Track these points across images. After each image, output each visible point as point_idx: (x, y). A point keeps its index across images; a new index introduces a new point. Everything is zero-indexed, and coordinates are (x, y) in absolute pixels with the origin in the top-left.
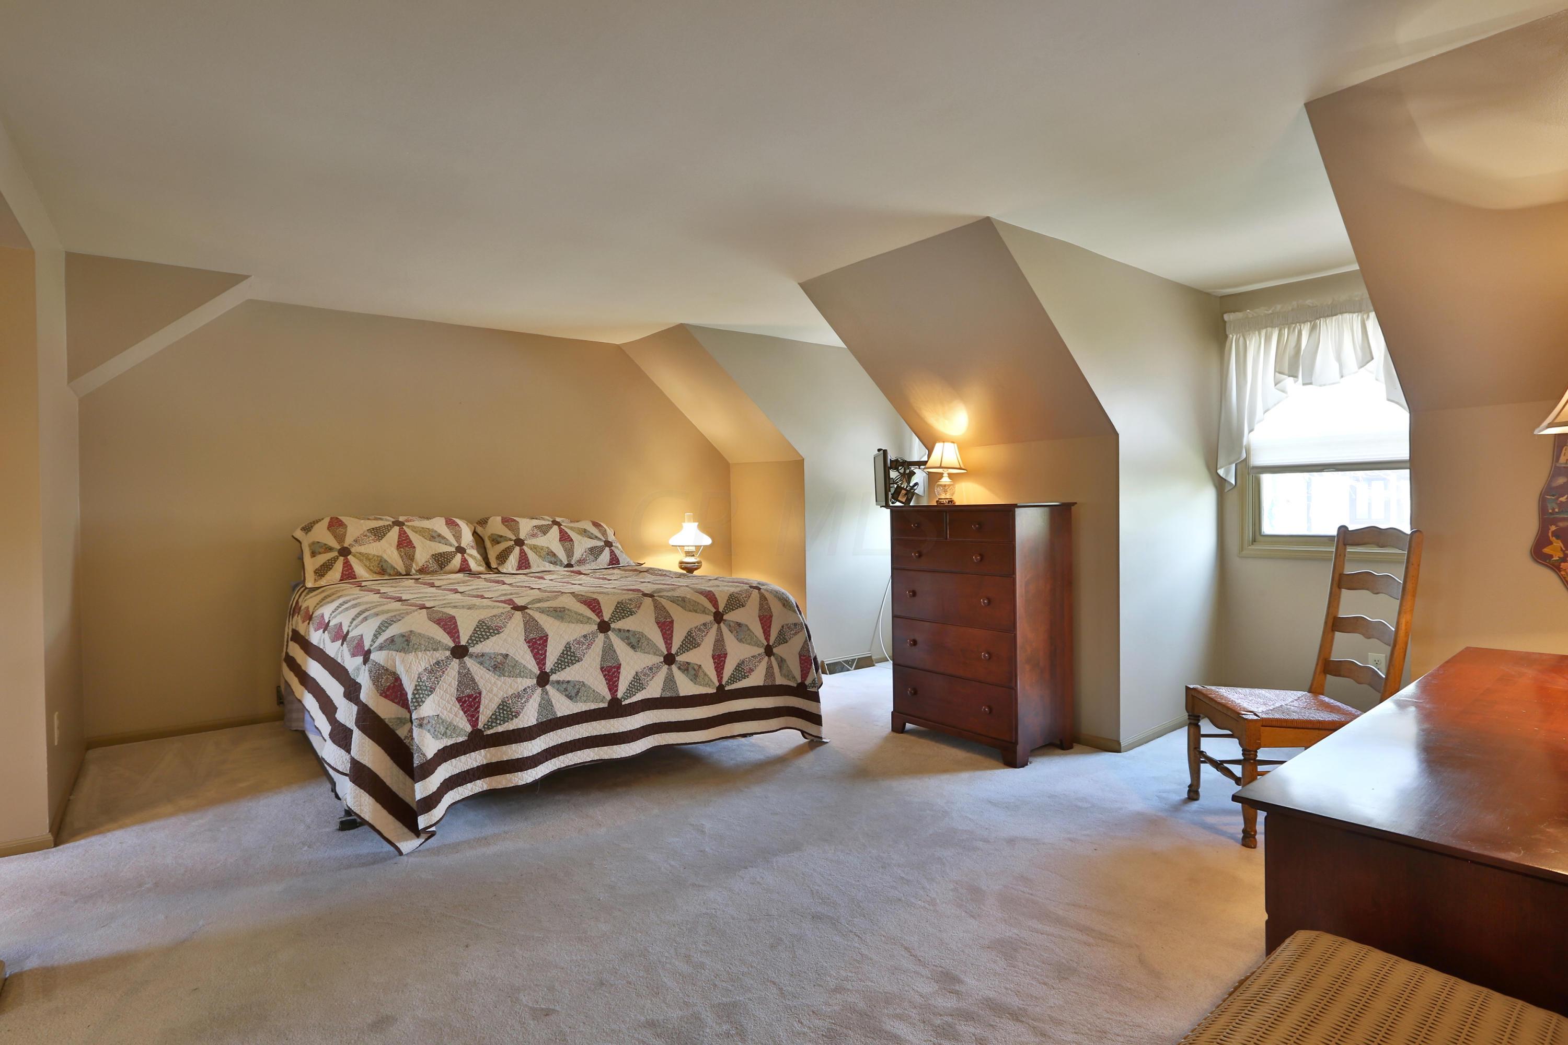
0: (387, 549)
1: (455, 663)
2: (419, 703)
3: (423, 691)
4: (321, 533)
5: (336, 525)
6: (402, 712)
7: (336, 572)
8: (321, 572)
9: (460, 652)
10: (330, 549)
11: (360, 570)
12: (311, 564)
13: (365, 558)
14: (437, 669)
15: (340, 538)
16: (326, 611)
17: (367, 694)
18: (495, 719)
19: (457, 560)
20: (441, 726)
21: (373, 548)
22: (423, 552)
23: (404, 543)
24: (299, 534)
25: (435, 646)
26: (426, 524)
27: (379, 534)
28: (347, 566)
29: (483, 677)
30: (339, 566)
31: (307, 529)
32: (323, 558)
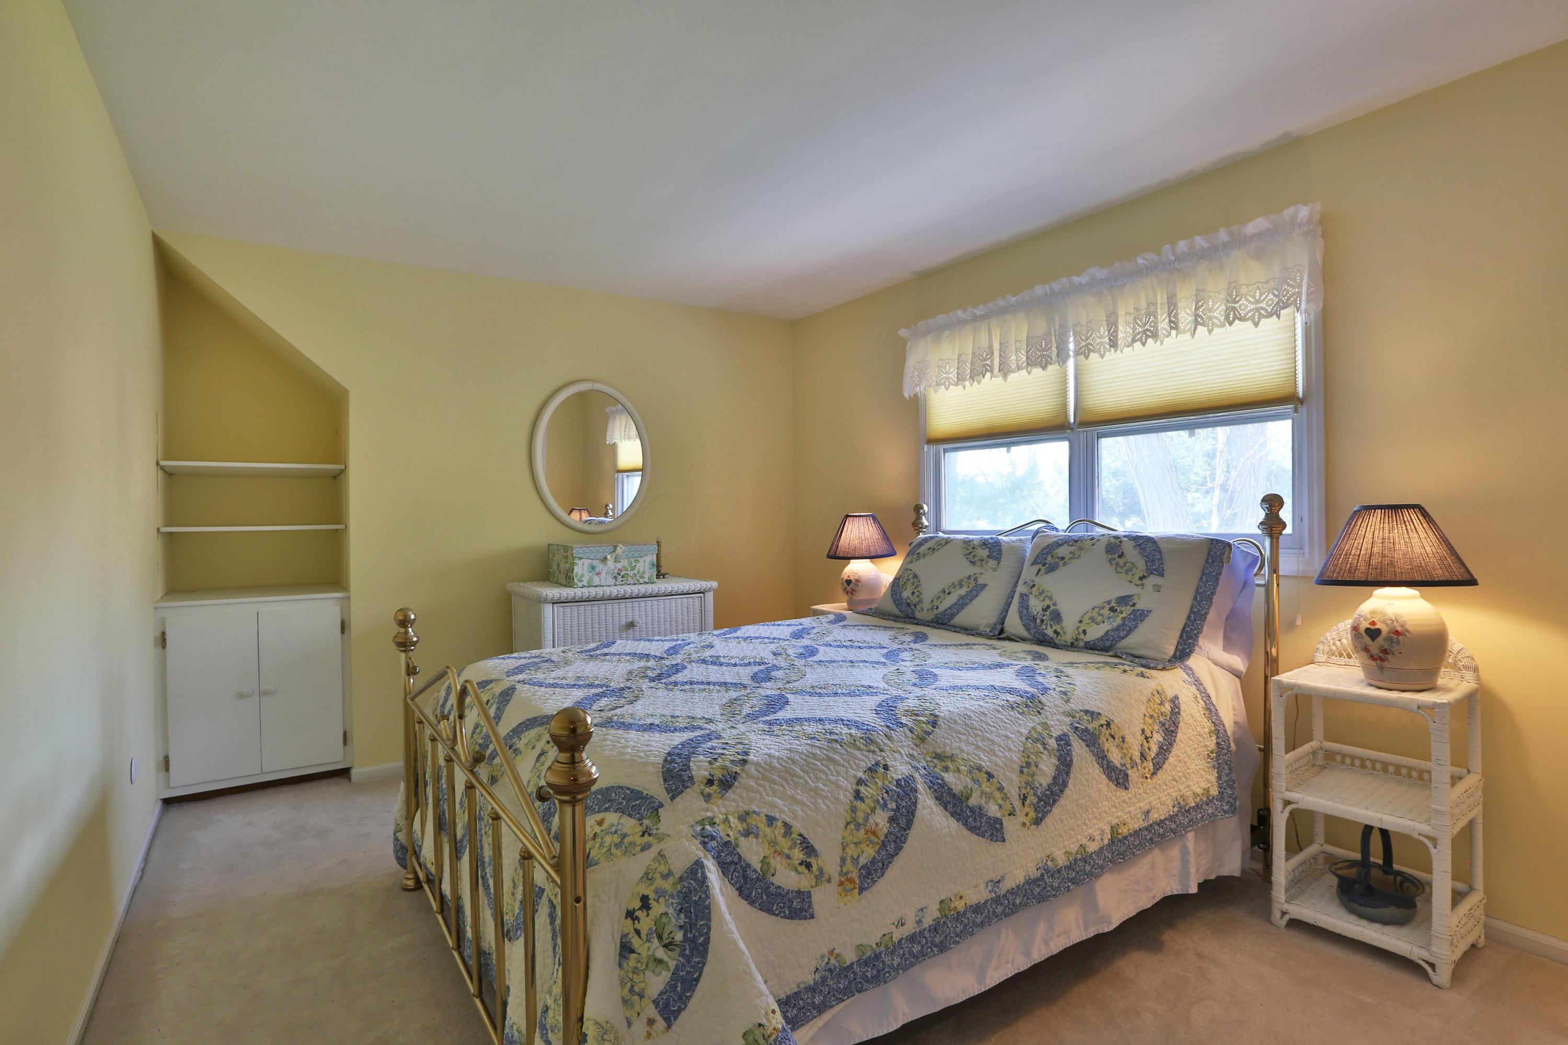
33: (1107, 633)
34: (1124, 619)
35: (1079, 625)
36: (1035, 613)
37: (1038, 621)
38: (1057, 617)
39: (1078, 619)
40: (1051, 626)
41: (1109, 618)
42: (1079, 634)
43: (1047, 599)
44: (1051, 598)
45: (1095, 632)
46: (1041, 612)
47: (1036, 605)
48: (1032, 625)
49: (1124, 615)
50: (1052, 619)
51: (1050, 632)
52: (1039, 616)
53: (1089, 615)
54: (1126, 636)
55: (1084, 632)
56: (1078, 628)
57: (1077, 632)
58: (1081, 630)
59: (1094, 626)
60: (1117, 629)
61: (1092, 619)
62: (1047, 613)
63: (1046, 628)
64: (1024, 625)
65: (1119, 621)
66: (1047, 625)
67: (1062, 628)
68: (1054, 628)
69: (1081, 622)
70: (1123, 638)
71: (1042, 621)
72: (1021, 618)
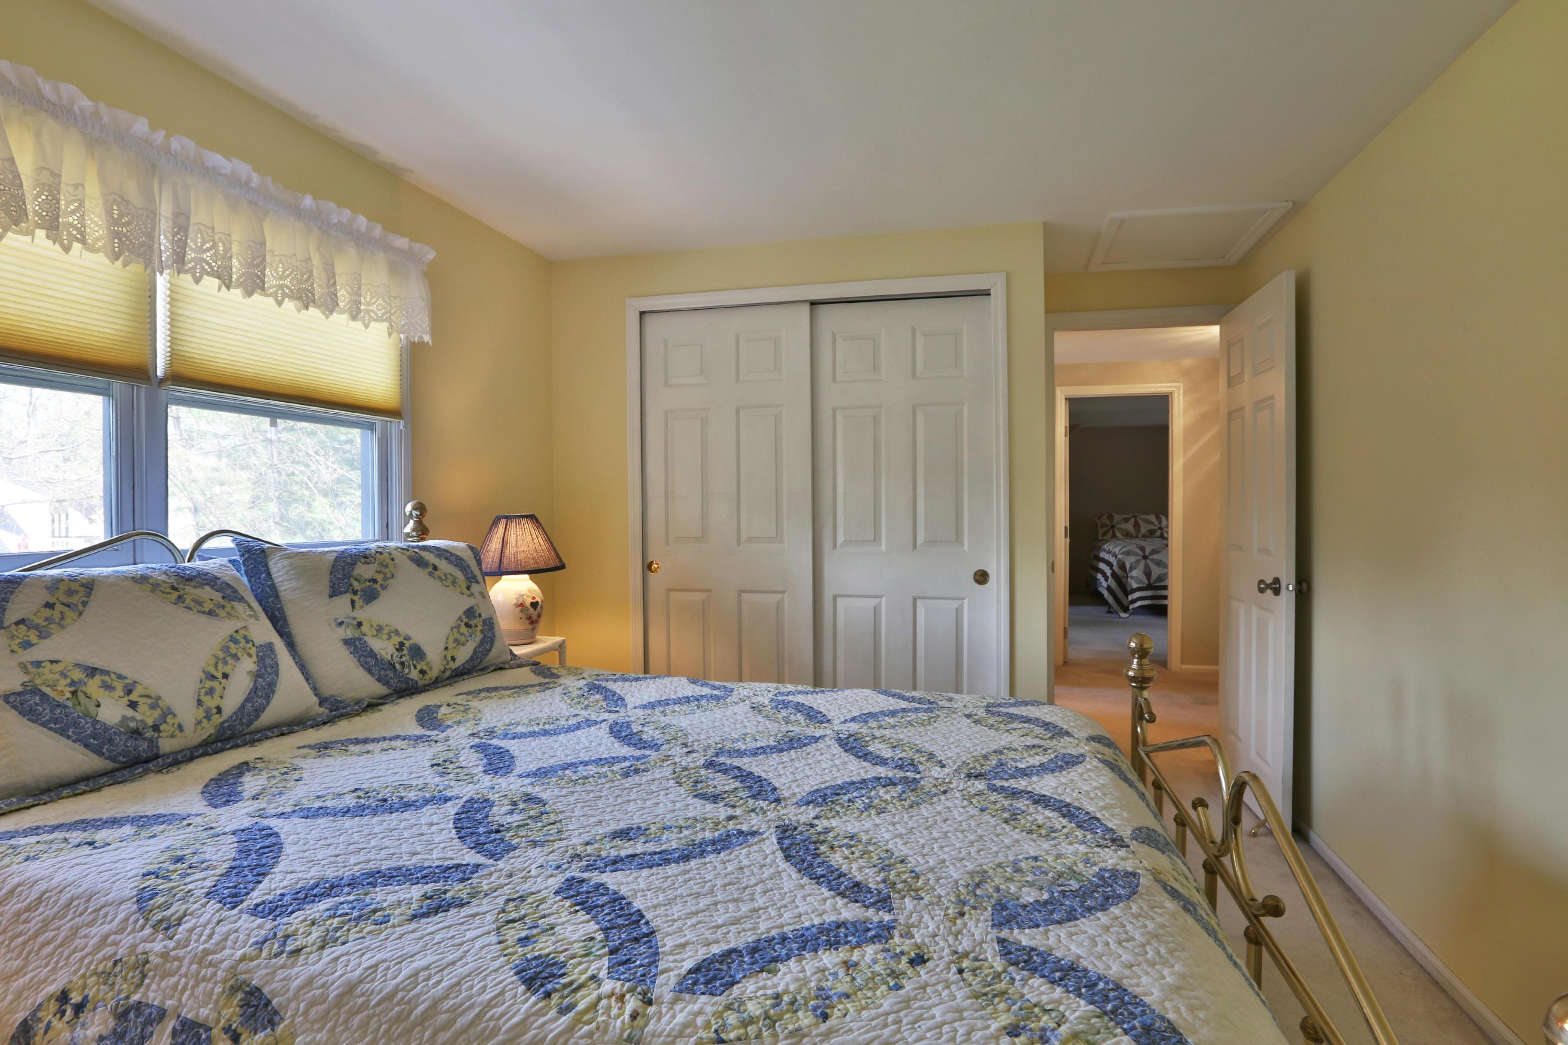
0: (1129, 527)
1: (1143, 561)
2: (1131, 571)
3: (1132, 569)
4: (1105, 520)
5: (1110, 517)
6: (1125, 575)
7: (1109, 535)
8: (1104, 534)
9: (1145, 557)
10: (1107, 526)
11: (1119, 535)
12: (1100, 531)
13: (1121, 530)
14: (1137, 562)
15: (1111, 521)
16: (1105, 546)
17: (1115, 568)
18: (1156, 581)
19: (1159, 533)
20: (1137, 579)
21: (1124, 526)
22: (1144, 529)
23: (1137, 525)
24: (1096, 520)
25: (1137, 555)
26: (1147, 517)
27: (1126, 520)
28: (1114, 532)
29: (1153, 567)
30: (1111, 532)
31: (1099, 518)
32: (1105, 529)
33: (475, 651)
34: (482, 631)
35: (445, 653)
36: (389, 658)
37: (398, 666)
38: (417, 652)
39: (443, 646)
40: (415, 667)
41: (470, 636)
42: (448, 663)
43: (393, 635)
44: (397, 633)
45: (464, 654)
46: (396, 654)
47: (384, 648)
48: (390, 673)
49: (480, 628)
50: (412, 658)
51: (414, 675)
52: (396, 659)
53: (451, 638)
54: (492, 646)
55: (453, 659)
56: (445, 657)
57: (445, 662)
58: (449, 658)
59: (462, 648)
60: (482, 642)
61: (456, 641)
62: (405, 652)
63: (410, 671)
64: (379, 680)
65: (479, 636)
66: (409, 667)
67: (428, 664)
68: (419, 667)
69: (446, 649)
70: (490, 651)
71: (402, 664)
72: (369, 671)
